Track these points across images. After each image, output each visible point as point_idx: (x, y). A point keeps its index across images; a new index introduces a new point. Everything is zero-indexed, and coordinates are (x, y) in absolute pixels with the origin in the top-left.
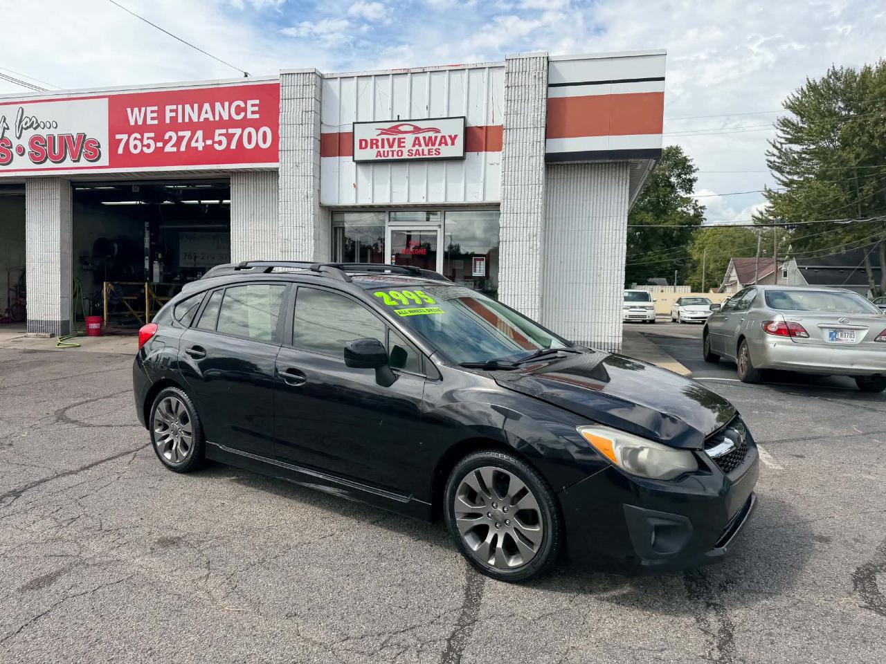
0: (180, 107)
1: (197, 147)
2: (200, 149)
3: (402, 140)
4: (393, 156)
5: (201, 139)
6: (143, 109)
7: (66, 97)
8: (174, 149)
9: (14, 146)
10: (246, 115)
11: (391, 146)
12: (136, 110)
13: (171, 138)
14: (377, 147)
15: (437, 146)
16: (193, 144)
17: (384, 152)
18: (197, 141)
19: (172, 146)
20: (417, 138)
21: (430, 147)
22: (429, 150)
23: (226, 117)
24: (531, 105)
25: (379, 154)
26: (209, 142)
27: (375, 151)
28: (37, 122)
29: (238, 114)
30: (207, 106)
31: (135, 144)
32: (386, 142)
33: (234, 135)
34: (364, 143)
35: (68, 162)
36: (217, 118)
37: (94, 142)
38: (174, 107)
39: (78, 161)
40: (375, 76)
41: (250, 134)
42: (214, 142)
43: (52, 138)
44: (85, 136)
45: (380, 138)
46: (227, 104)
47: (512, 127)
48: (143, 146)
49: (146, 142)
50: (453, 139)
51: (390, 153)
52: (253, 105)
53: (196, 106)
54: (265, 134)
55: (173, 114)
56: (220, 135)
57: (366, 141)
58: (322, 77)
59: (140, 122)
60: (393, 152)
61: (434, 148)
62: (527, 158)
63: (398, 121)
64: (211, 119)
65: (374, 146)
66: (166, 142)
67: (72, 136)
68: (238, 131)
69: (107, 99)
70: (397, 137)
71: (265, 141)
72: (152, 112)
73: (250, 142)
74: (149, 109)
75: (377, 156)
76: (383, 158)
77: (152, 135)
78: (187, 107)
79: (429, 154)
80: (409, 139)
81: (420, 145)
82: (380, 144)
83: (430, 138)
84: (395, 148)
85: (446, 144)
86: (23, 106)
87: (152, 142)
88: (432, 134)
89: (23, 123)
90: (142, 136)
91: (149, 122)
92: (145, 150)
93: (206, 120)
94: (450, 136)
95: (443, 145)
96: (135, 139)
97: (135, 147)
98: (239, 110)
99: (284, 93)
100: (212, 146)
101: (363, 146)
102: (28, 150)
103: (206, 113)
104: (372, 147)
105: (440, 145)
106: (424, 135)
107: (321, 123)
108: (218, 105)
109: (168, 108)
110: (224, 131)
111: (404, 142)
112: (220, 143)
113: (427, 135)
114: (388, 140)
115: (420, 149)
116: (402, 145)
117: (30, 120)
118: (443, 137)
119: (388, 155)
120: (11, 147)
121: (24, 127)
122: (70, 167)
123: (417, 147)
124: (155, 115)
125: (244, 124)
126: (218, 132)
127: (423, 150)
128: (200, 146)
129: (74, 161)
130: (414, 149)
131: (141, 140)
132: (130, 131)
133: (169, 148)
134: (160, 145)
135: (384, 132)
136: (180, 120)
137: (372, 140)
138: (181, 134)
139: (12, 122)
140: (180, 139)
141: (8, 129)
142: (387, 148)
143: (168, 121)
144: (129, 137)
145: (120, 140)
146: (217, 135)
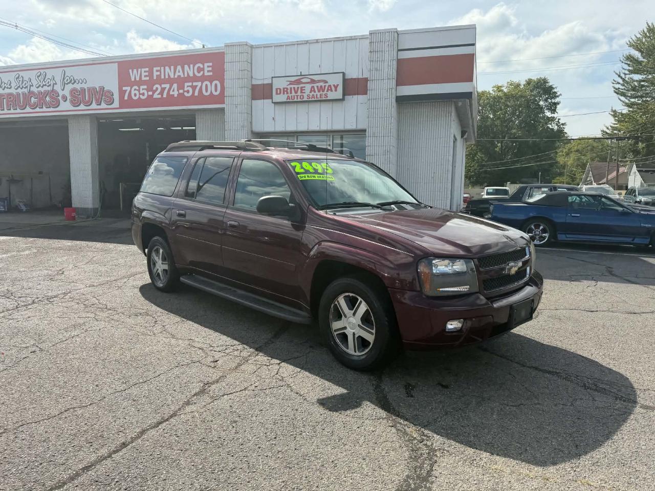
0: (162, 68)
1: (174, 95)
2: (176, 96)
3: (304, 88)
4: (297, 99)
5: (176, 89)
6: (139, 70)
7: (91, 62)
8: (159, 96)
9: (60, 96)
10: (204, 73)
11: (296, 92)
12: (135, 71)
13: (157, 89)
14: (287, 93)
15: (325, 92)
16: (171, 93)
17: (292, 96)
18: (173, 91)
19: (159, 94)
20: (313, 87)
21: (321, 93)
22: (320, 94)
23: (191, 75)
24: (386, 64)
25: (288, 98)
26: (181, 91)
27: (286, 96)
28: (74, 79)
29: (199, 72)
30: (179, 68)
31: (135, 93)
32: (293, 89)
33: (197, 86)
34: (279, 90)
35: (94, 106)
36: (186, 75)
37: (109, 92)
38: (159, 68)
39: (100, 105)
40: (286, 45)
41: (206, 85)
42: (184, 91)
43: (83, 90)
44: (104, 88)
45: (289, 87)
46: (191, 66)
47: (373, 79)
48: (140, 94)
49: (142, 92)
50: (336, 87)
51: (296, 97)
52: (208, 67)
53: (172, 67)
54: (216, 85)
55: (158, 73)
56: (188, 86)
57: (280, 89)
58: (252, 47)
59: (138, 79)
60: (297, 96)
61: (323, 93)
62: (384, 99)
63: (301, 75)
64: (182, 76)
65: (285, 93)
66: (154, 92)
67: (96, 89)
68: (199, 84)
69: (116, 64)
70: (300, 86)
71: (216, 90)
72: (145, 72)
73: (207, 91)
74: (143, 70)
75: (287, 99)
76: (291, 100)
77: (145, 87)
78: (167, 68)
79: (320, 98)
80: (308, 87)
81: (315, 92)
82: (289, 91)
83: (321, 86)
84: (299, 93)
85: (332, 91)
86: (65, 69)
87: (145, 92)
88: (322, 84)
89: (65, 80)
90: (139, 88)
91: (144, 78)
92: (142, 97)
93: (179, 76)
94: (334, 85)
95: (330, 91)
96: (135, 89)
97: (135, 95)
98: (199, 70)
99: (227, 58)
100: (183, 94)
101: (279, 92)
102: (69, 98)
103: (179, 72)
104: (284, 93)
105: (327, 91)
106: (318, 84)
107: (252, 77)
108: (186, 67)
109: (155, 69)
110: (190, 84)
111: (304, 90)
112: (188, 92)
113: (319, 84)
114: (294, 88)
115: (315, 94)
116: (303, 91)
117: (70, 78)
118: (330, 86)
119: (294, 98)
120: (59, 96)
121: (66, 82)
122: (95, 108)
123: (313, 93)
124: (147, 74)
125: (203, 79)
126: (186, 84)
127: (317, 95)
128: (176, 93)
129: (98, 105)
130: (311, 94)
131: (139, 90)
132: (131, 84)
133: (156, 96)
134: (150, 93)
135: (291, 83)
136: (163, 77)
137: (284, 89)
138: (163, 86)
139: (58, 79)
140: (163, 89)
141: (56, 84)
142: (293, 94)
143: (155, 78)
144: (131, 88)
145: (126, 91)
146: (186, 86)
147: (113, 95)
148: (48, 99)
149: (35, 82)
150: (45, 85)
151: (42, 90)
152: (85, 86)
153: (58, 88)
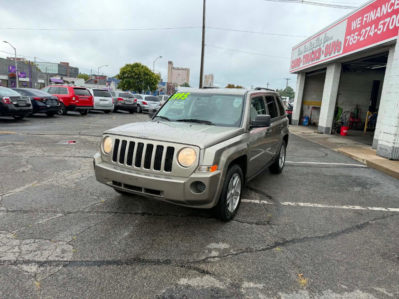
0: (369, 14)
5: (373, 30)
6: (357, 20)
9: (322, 50)
10: (394, 8)
12: (355, 22)
13: (363, 32)
18: (371, 31)
19: (363, 37)
23: (385, 13)
26: (376, 30)
28: (328, 38)
29: (390, 8)
30: (379, 8)
31: (353, 39)
33: (386, 22)
35: (333, 55)
36: (382, 15)
37: (340, 42)
38: (367, 15)
39: (335, 53)
41: (393, 19)
42: (378, 30)
43: (330, 44)
44: (338, 41)
46: (387, 4)
53: (375, 10)
55: (366, 19)
56: (381, 24)
59: (355, 28)
66: (361, 35)
67: (335, 42)
68: (389, 19)
69: (347, 20)
72: (359, 20)
73: (392, 24)
77: (357, 33)
78: (372, 13)
86: (326, 32)
87: (356, 37)
89: (325, 40)
90: (354, 35)
91: (358, 26)
92: (354, 42)
93: (378, 17)
96: (352, 37)
97: (351, 41)
98: (391, 6)
100: (377, 32)
102: (325, 51)
108: (383, 7)
109: (365, 16)
110: (382, 22)
112: (380, 30)
122: (333, 56)
124: (360, 22)
125: (392, 14)
131: (353, 37)
132: (351, 33)
133: (362, 39)
134: (359, 37)
136: (368, 22)
139: (323, 40)
140: (366, 32)
141: (321, 44)
143: (363, 24)
144: (350, 36)
145: (348, 39)
146: (380, 25)
147: (341, 45)
148: (317, 54)
149: (315, 45)
150: (318, 46)
151: (316, 49)
152: (331, 41)
153: (321, 46)
